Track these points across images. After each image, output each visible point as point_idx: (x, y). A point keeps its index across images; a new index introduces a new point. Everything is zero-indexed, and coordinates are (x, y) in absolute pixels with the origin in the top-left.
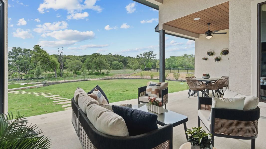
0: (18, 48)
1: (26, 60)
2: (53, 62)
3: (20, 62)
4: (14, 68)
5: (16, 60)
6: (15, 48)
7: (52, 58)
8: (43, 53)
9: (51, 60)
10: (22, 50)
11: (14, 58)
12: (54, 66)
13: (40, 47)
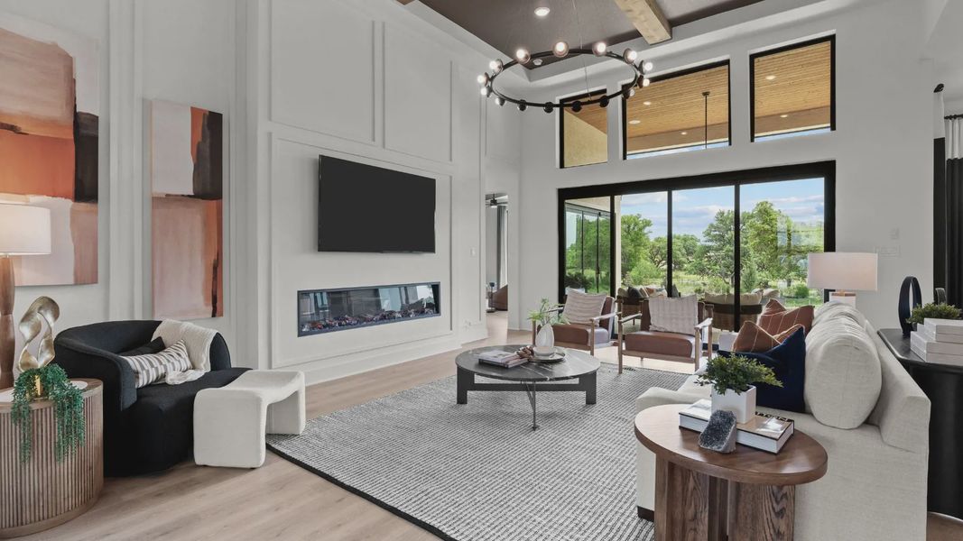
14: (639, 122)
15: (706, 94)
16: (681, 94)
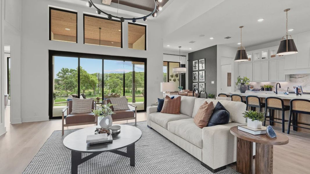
0: (66, 69)
1: (72, 79)
2: (93, 81)
3: (67, 81)
4: (62, 87)
5: (64, 80)
6: (64, 69)
7: (91, 77)
8: (84, 74)
9: (91, 79)
10: (69, 70)
11: (63, 78)
12: (93, 84)
13: (82, 68)
14: (66, 29)
15: (100, 28)
16: (92, 25)
